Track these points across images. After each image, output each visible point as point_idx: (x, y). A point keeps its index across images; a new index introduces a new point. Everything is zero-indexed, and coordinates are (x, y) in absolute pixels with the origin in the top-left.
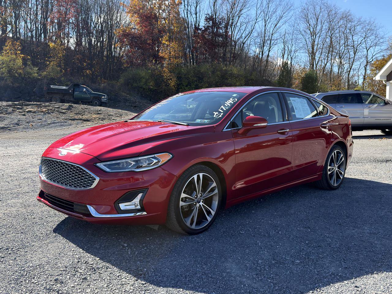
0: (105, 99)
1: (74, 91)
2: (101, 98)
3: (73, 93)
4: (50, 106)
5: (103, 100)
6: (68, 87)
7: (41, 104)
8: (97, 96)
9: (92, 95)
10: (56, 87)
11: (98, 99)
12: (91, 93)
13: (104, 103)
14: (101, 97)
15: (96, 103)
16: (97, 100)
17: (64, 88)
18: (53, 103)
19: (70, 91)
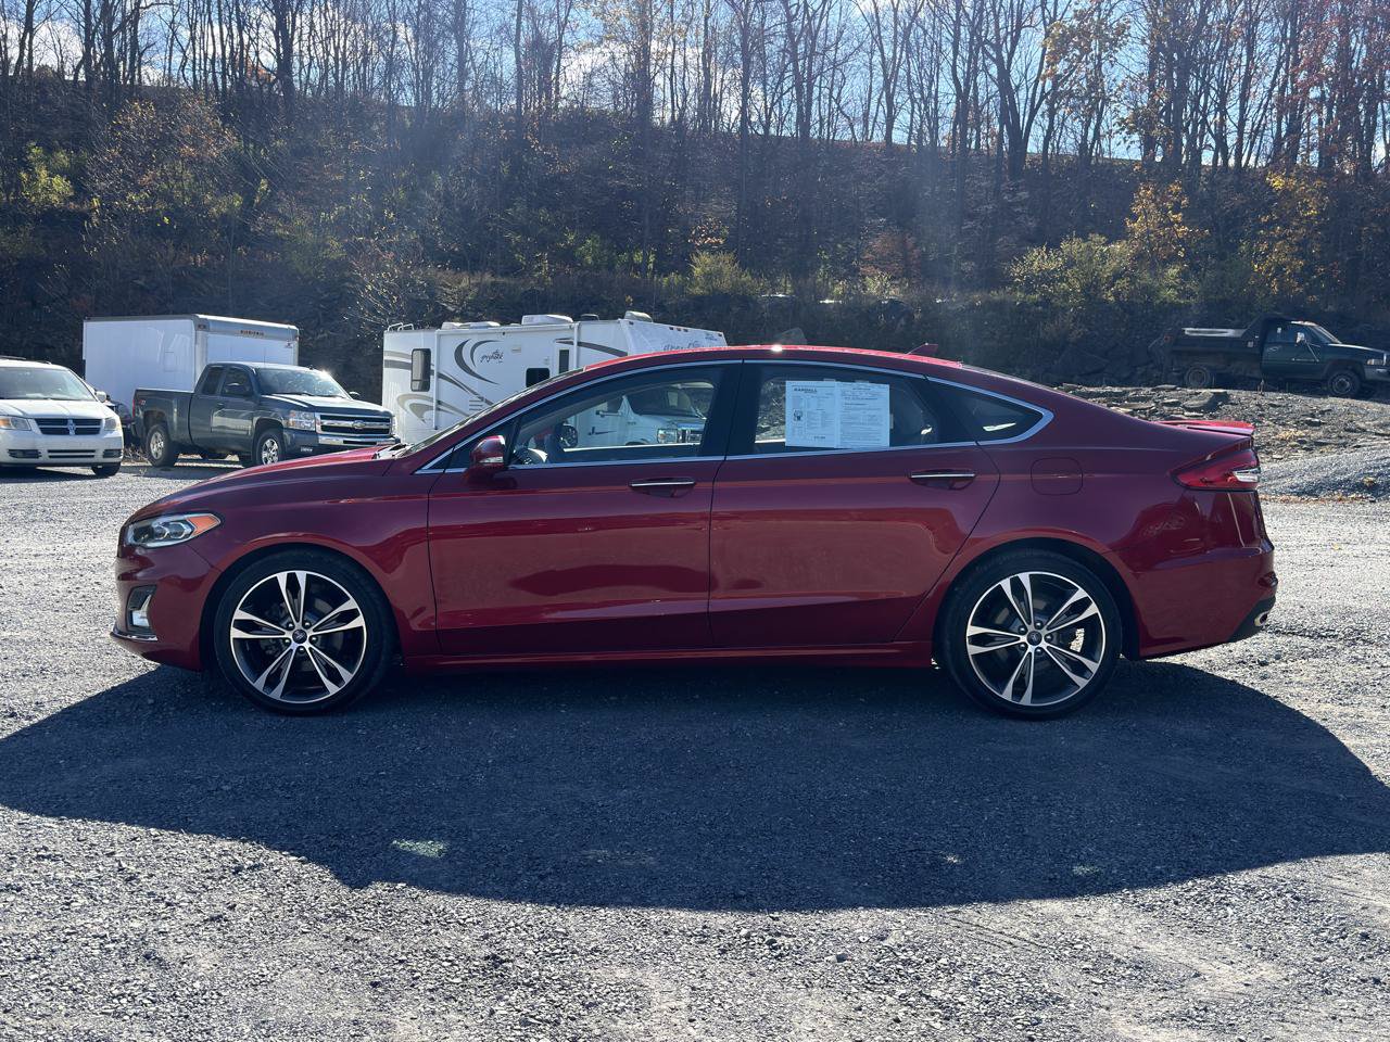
0: (1380, 366)
1: (1262, 344)
2: (1362, 365)
3: (1258, 352)
4: (1150, 398)
5: (1369, 374)
6: (1242, 331)
7: (1125, 393)
8: (1346, 357)
9: (1328, 356)
10: (1205, 332)
11: (1353, 370)
12: (1325, 348)
13: (1374, 383)
14: (1364, 361)
15: (1343, 384)
16: (1346, 372)
17: (1230, 333)
18: (1163, 389)
19: (1250, 344)
